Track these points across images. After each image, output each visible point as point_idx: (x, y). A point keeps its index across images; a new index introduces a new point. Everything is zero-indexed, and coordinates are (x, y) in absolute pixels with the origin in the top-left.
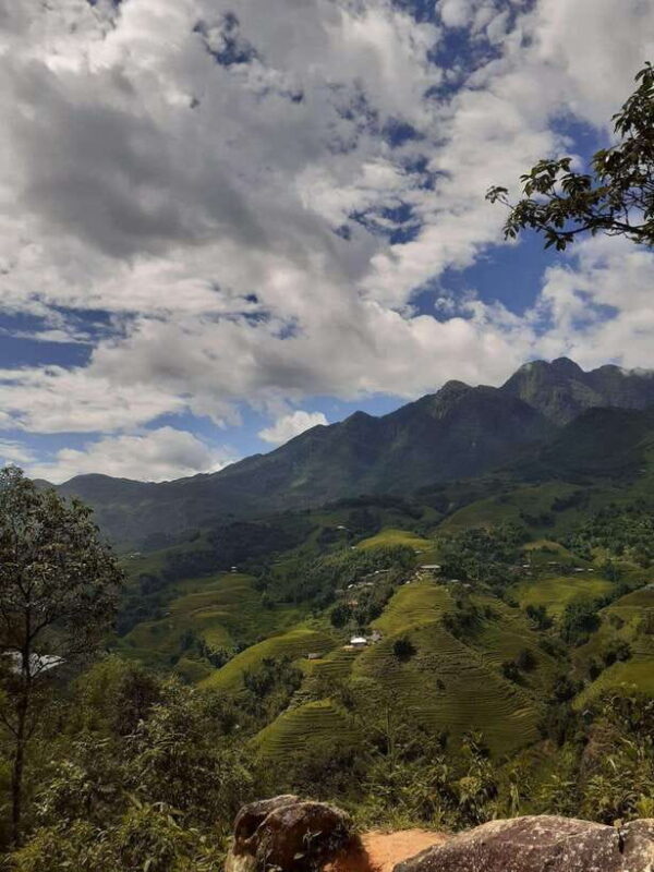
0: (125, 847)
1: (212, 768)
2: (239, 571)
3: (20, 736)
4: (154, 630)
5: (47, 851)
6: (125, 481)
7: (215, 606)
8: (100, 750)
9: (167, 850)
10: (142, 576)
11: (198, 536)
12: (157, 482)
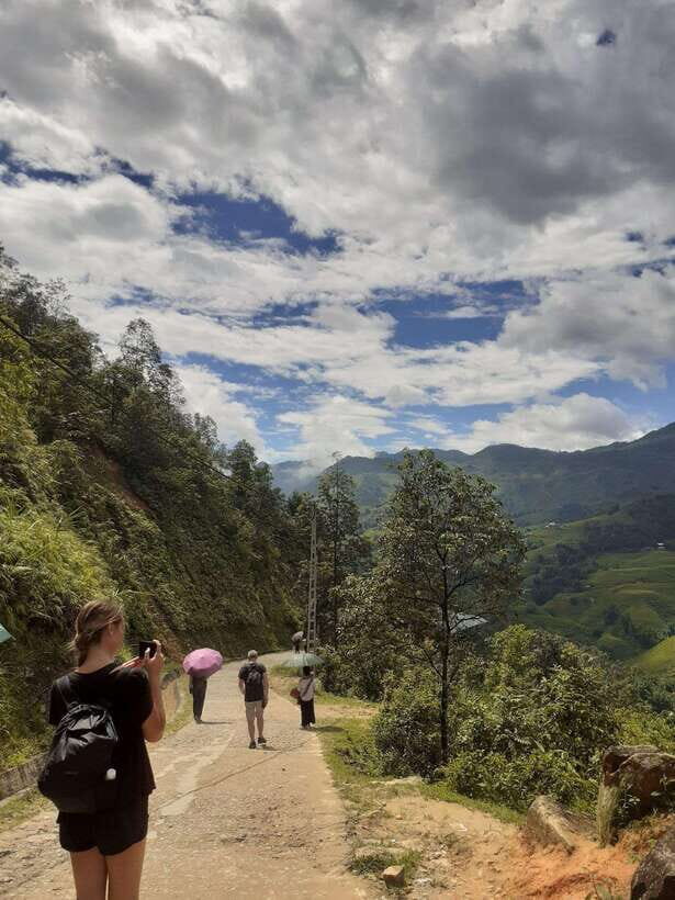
0: (529, 780)
1: (612, 731)
2: (667, 547)
3: (444, 678)
4: (574, 602)
5: (467, 770)
6: (535, 451)
7: (638, 583)
8: (515, 704)
9: (565, 790)
10: (558, 546)
11: (616, 509)
12: (569, 451)
